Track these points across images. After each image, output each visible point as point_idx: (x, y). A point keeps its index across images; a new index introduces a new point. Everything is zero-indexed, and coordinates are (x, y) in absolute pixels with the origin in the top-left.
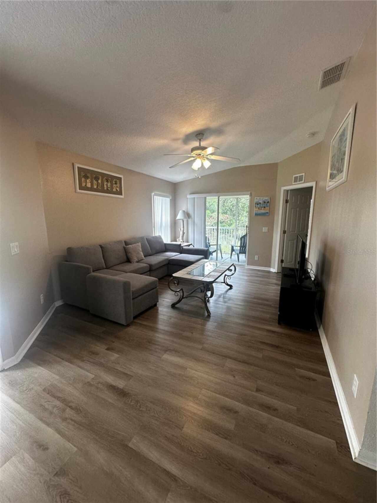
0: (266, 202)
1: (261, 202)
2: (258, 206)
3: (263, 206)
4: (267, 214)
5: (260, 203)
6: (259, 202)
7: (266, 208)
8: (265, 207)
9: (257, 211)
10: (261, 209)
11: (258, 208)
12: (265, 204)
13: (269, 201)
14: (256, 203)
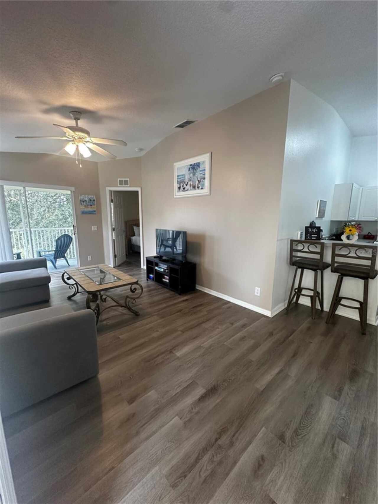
0: (92, 200)
1: (87, 199)
2: (84, 204)
3: (89, 204)
4: (94, 212)
5: (86, 201)
6: (85, 199)
7: (93, 206)
8: (91, 205)
9: (84, 209)
10: (88, 207)
11: (84, 206)
12: (91, 202)
13: (95, 199)
14: (81, 201)
